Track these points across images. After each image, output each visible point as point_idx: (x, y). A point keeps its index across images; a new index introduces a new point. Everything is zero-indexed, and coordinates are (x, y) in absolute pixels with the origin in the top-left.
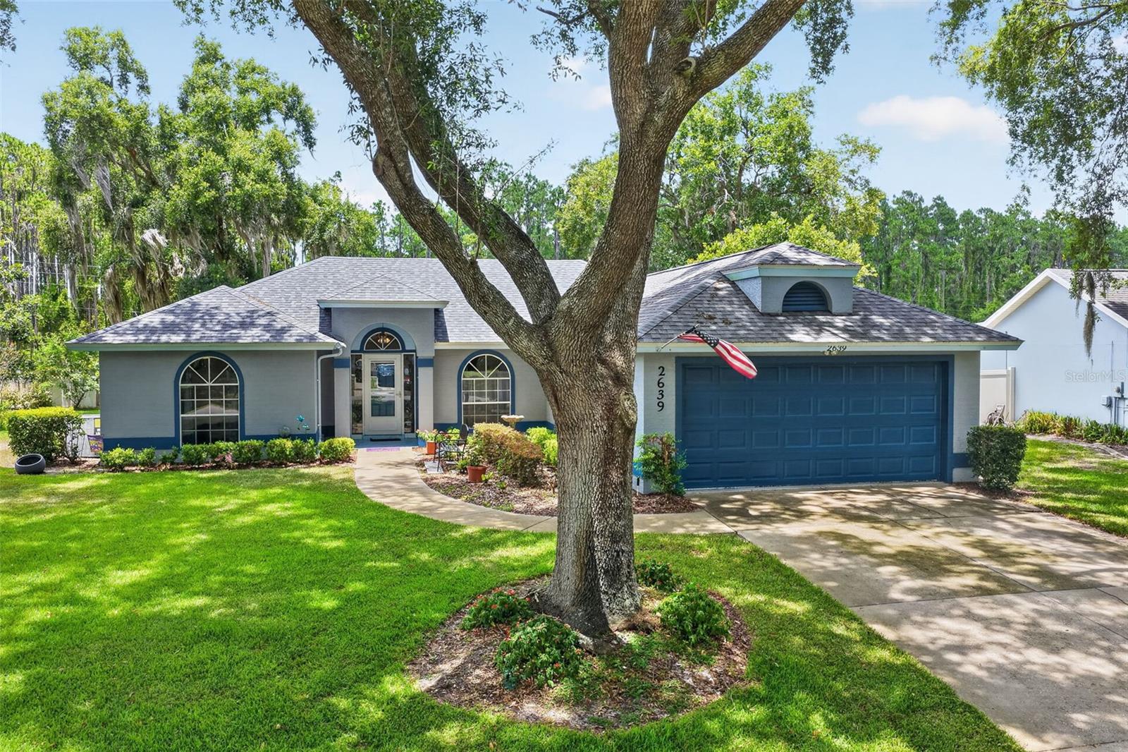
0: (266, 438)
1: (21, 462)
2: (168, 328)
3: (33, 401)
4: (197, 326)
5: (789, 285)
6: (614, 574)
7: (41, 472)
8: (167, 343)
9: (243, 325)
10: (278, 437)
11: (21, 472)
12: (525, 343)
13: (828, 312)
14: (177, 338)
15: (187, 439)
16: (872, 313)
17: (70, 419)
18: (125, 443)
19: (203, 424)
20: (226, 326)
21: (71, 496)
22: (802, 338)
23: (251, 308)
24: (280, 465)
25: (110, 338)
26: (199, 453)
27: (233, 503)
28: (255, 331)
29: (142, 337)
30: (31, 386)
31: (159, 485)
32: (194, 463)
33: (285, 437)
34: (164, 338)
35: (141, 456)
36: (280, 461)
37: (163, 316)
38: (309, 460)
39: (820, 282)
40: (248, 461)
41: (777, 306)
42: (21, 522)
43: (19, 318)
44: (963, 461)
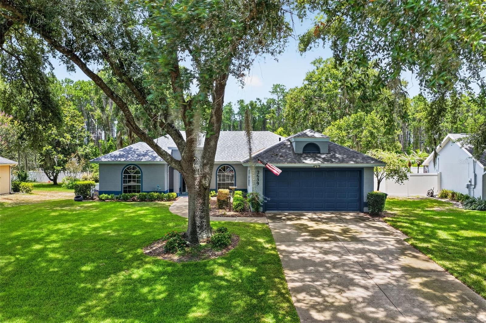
0: (148, 192)
1: (76, 198)
2: (121, 156)
3: (93, 179)
4: (130, 156)
5: (305, 144)
6: (201, 227)
7: (81, 201)
8: (120, 161)
9: (144, 155)
10: (152, 192)
11: (75, 200)
12: (174, 165)
13: (319, 153)
14: (123, 160)
15: (125, 192)
16: (336, 153)
17: (92, 185)
18: (106, 193)
19: (130, 187)
20: (139, 155)
21: (86, 207)
22: (309, 162)
23: (147, 150)
24: (152, 201)
25: (103, 160)
26: (127, 196)
27: (131, 210)
28: (147, 157)
29: (113, 159)
30: (92, 174)
31: (113, 205)
32: (126, 199)
33: (154, 192)
34: (119, 159)
35: (110, 197)
36: (152, 199)
37: (119, 152)
38: (162, 200)
39: (317, 143)
40: (143, 199)
41: (301, 151)
42: (70, 213)
43: (87, 150)
44: (366, 205)
